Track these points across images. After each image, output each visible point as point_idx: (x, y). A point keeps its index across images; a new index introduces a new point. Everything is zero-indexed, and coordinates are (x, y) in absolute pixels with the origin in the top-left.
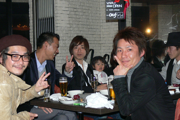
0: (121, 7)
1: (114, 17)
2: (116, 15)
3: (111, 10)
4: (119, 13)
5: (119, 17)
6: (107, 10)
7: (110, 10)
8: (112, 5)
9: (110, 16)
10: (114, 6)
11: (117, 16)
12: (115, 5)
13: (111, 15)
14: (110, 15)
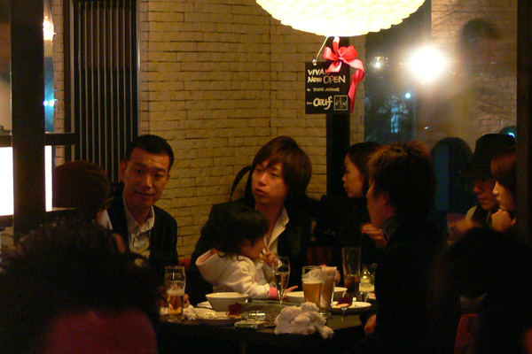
0: (344, 81)
1: (326, 106)
2: (330, 102)
3: (319, 90)
4: (337, 98)
5: (337, 107)
6: (309, 90)
7: (315, 89)
8: (321, 76)
9: (315, 105)
10: (327, 80)
11: (332, 104)
12: (330, 78)
13: (319, 104)
14: (317, 102)
